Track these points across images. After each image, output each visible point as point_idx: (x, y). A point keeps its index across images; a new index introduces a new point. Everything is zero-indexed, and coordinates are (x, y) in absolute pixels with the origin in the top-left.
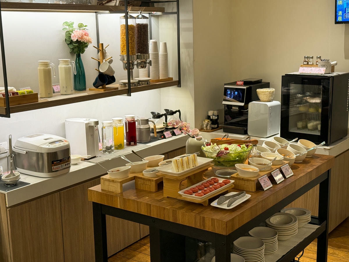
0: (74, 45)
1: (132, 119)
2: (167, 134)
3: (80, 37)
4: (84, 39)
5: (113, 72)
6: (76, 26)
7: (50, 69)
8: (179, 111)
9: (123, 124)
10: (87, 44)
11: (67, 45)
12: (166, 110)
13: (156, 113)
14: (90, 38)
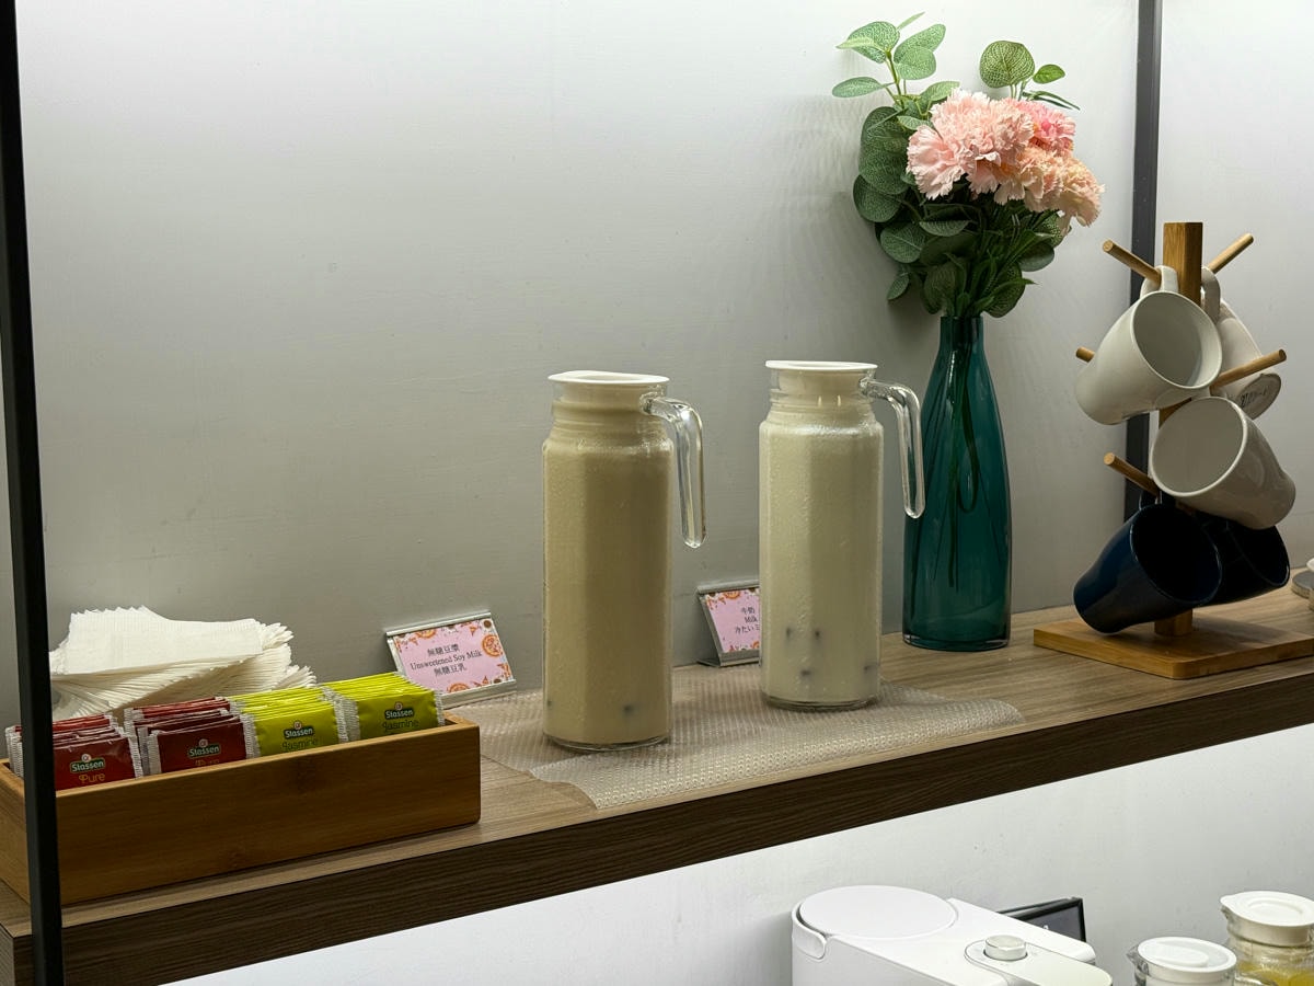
0: (929, 236)
3: (991, 157)
4: (1026, 177)
5: (1283, 496)
6: (957, 63)
7: (659, 458)
10: (1047, 231)
11: (867, 234)
14: (1078, 170)
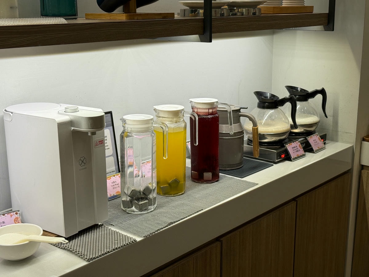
1: (211, 111)
2: (293, 147)
8: (322, 92)
9: (183, 125)
12: (291, 89)
13: (268, 95)
